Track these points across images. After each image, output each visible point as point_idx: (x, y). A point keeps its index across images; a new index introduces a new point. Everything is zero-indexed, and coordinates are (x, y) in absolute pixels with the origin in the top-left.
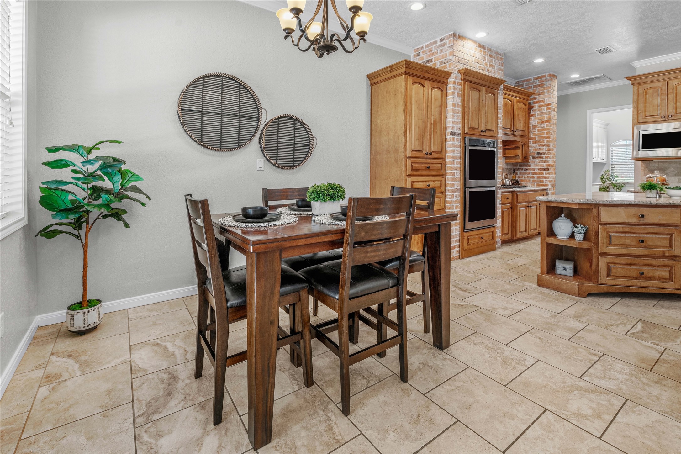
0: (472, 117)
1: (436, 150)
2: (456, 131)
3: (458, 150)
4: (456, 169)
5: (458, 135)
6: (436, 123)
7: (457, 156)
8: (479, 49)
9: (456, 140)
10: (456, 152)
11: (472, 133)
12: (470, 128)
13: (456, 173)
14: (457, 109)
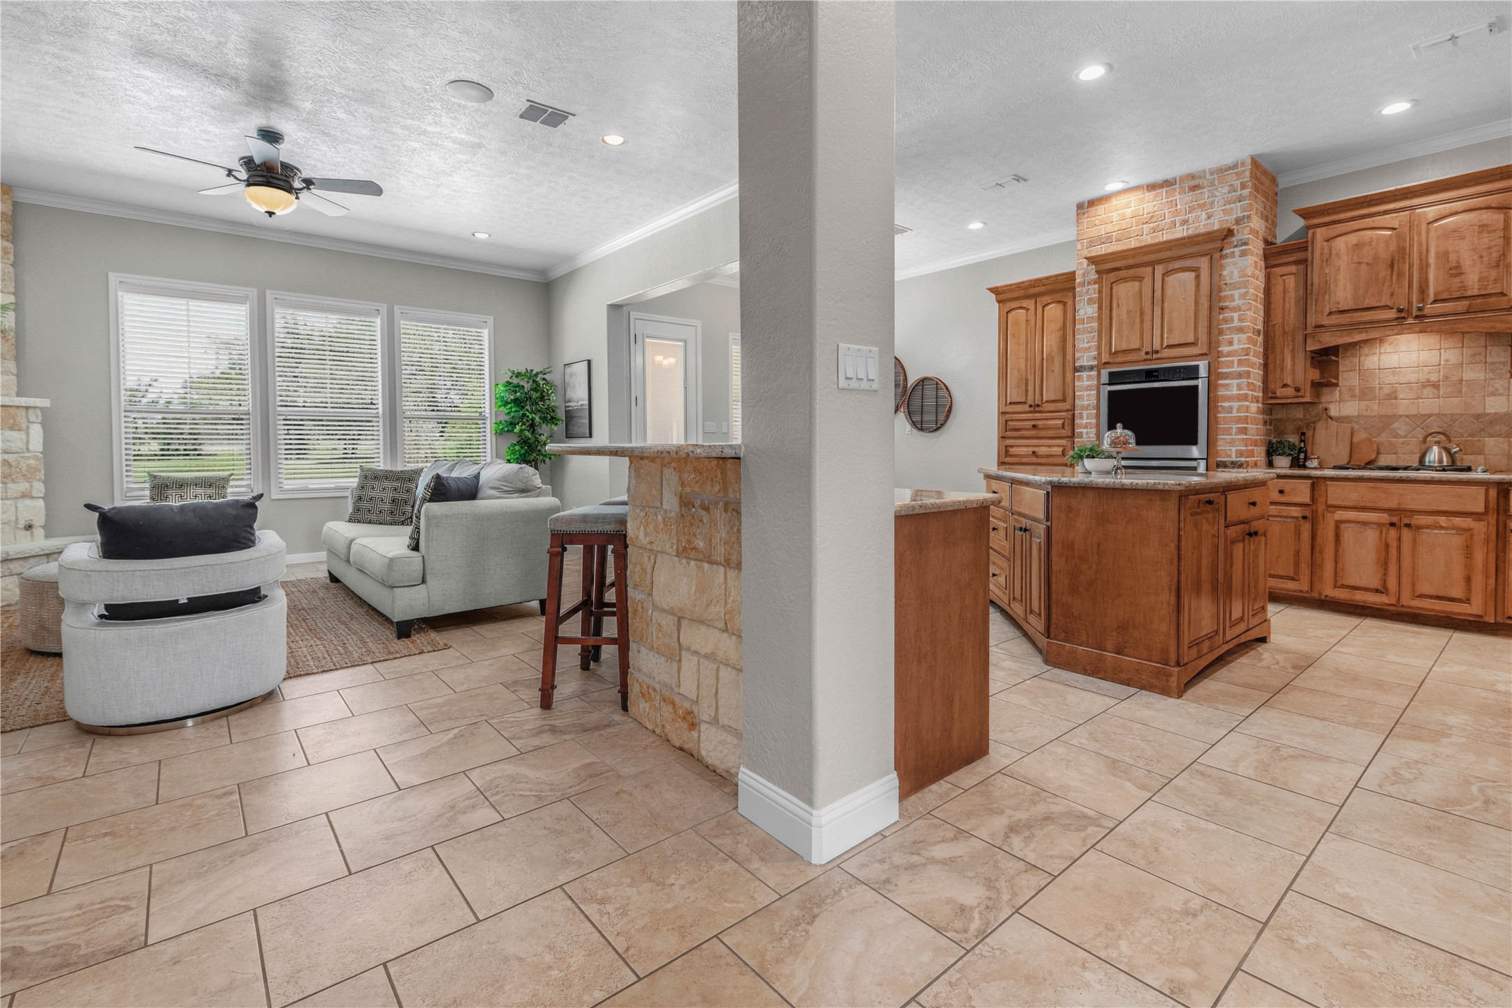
0: (1119, 331)
1: (1052, 398)
2: (1085, 364)
3: (1090, 395)
4: (1086, 427)
5: (1092, 368)
6: (1053, 357)
7: (1089, 405)
8: (1150, 195)
9: (1085, 379)
10: (1085, 398)
11: (1119, 359)
12: (1116, 353)
13: (1087, 433)
14: (1089, 325)
